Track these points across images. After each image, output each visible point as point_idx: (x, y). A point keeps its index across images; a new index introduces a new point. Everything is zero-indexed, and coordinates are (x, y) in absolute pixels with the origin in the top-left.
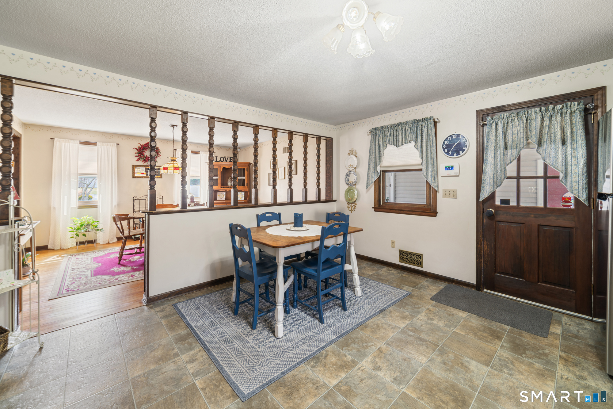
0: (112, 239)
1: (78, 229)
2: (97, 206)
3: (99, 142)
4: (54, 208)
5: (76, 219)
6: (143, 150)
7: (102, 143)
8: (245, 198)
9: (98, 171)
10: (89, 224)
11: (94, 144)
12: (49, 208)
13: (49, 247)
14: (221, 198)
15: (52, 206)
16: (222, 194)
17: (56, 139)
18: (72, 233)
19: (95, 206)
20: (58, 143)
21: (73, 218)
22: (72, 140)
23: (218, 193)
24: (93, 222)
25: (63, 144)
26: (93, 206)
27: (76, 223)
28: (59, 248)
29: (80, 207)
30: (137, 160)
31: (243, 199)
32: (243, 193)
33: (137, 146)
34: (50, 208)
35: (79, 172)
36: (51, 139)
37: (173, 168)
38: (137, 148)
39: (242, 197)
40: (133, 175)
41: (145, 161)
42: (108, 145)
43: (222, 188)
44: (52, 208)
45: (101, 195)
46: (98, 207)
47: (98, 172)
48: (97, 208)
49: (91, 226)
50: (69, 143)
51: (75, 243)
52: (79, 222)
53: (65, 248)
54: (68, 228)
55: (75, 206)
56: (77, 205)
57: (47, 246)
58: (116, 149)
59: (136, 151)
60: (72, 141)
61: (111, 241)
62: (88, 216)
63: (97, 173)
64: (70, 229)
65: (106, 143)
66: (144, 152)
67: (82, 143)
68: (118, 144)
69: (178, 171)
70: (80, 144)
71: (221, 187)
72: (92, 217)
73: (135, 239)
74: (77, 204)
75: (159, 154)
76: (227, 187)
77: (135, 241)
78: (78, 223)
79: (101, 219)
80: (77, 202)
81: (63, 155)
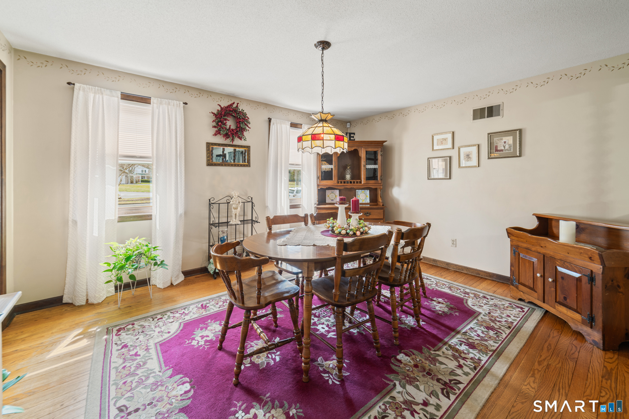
0: (177, 276)
1: (122, 268)
2: (151, 215)
3: (155, 97)
4: (75, 222)
5: (115, 244)
6: (224, 116)
7: (159, 99)
8: (371, 200)
9: (153, 152)
10: (140, 254)
11: (145, 100)
12: (65, 223)
13: (65, 301)
14: (332, 200)
15: (70, 219)
16: (332, 193)
17: (77, 85)
18: (110, 273)
19: (148, 216)
20: (81, 93)
21: (112, 243)
22: (107, 89)
23: (328, 192)
24: (148, 251)
25: (91, 96)
26: (145, 216)
27: (117, 252)
28: (84, 303)
29: (122, 219)
30: (215, 135)
31: (368, 201)
32: (368, 192)
33: (216, 108)
34: (68, 221)
35: (120, 153)
36: (69, 83)
37: (333, 137)
38: (215, 112)
39: (366, 198)
40: (208, 161)
41: (226, 136)
42: (169, 104)
43: (340, 184)
44: (70, 223)
45: (158, 197)
46: (153, 217)
47: (153, 154)
48: (151, 219)
49: (143, 257)
50: (102, 94)
51: (114, 288)
52: (123, 251)
53: (95, 302)
54: (101, 264)
55: (114, 218)
56: (117, 217)
57: (61, 298)
58: (183, 111)
59: (214, 118)
60: (108, 92)
61: (176, 280)
62: (139, 238)
63: (151, 155)
64: (106, 265)
65: (167, 100)
66: (226, 120)
67: (126, 97)
68: (186, 104)
69: (342, 143)
70: (121, 99)
71: (338, 183)
72: (144, 238)
73: (215, 276)
74: (117, 213)
75: (247, 126)
76: (345, 182)
77: (215, 278)
78: (121, 252)
79: (158, 242)
80: (117, 209)
81: (90, 117)
